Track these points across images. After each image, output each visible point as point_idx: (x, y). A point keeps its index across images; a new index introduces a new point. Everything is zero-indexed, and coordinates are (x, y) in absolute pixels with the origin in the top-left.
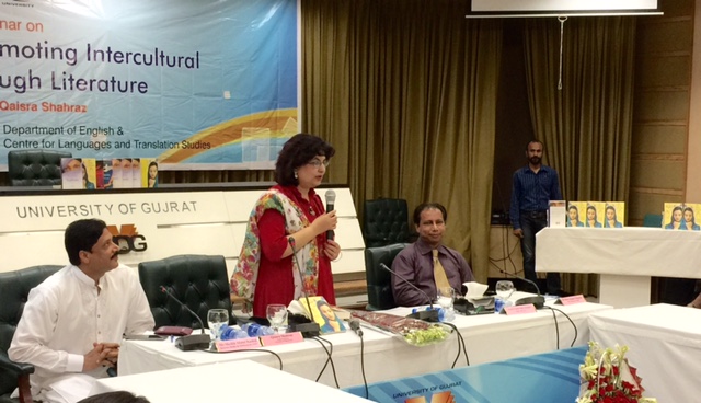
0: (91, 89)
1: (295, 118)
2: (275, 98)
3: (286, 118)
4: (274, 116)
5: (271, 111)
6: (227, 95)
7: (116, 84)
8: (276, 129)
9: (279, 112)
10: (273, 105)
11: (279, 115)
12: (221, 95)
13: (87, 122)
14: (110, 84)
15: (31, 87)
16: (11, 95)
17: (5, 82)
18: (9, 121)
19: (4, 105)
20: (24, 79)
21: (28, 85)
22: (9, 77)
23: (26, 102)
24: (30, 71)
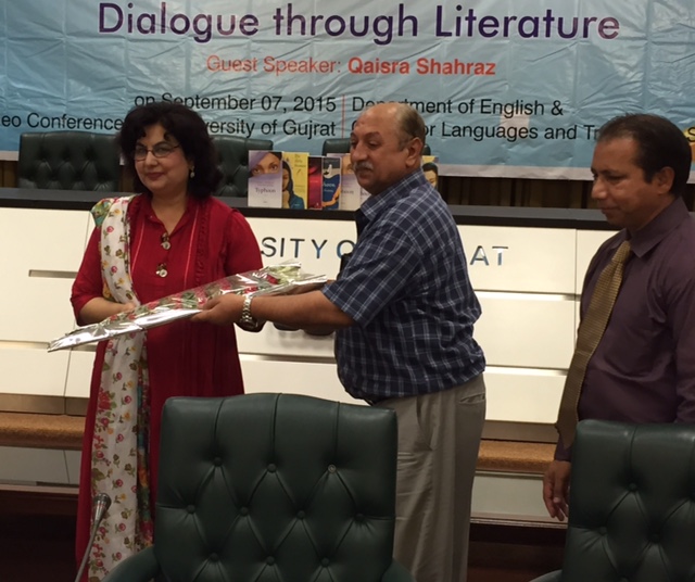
0: (506, 34)
7: (554, 24)
13: (494, 92)
14: (542, 25)
15: (401, 33)
16: (367, 48)
17: (359, 28)
18: (361, 91)
19: (355, 64)
20: (390, 20)
21: (395, 31)
22: (367, 19)
23: (390, 59)
24: (401, 6)
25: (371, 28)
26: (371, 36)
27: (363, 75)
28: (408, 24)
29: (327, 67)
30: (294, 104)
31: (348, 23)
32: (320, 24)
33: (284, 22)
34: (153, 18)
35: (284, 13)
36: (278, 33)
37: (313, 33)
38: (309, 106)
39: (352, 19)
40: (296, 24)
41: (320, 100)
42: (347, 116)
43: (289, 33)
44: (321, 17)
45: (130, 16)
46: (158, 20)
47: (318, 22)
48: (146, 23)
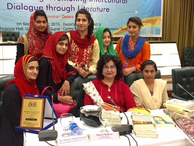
1: (160, 20)
2: (153, 13)
3: (157, 20)
4: (153, 19)
5: (152, 18)
6: (136, 12)
7: (99, 9)
8: (153, 23)
9: (154, 18)
10: (152, 15)
11: (154, 19)
12: (134, 12)
14: (97, 9)
15: (72, 10)
16: (65, 13)
17: (64, 9)
18: (65, 22)
19: (63, 16)
20: (69, 8)
21: (71, 10)
22: (65, 8)
23: (70, 15)
24: (71, 5)
25: (66, 9)
26: (66, 11)
27: (65, 18)
28: (73, 9)
29: (58, 17)
30: (52, 24)
31: (61, 8)
32: (56, 8)
33: (48, 8)
34: (20, 6)
35: (48, 6)
36: (47, 10)
37: (54, 10)
38: (55, 25)
39: (62, 7)
40: (51, 8)
41: (57, 23)
42: (62, 26)
43: (50, 10)
44: (56, 7)
45: (14, 6)
46: (21, 7)
47: (55, 8)
48: (18, 8)
